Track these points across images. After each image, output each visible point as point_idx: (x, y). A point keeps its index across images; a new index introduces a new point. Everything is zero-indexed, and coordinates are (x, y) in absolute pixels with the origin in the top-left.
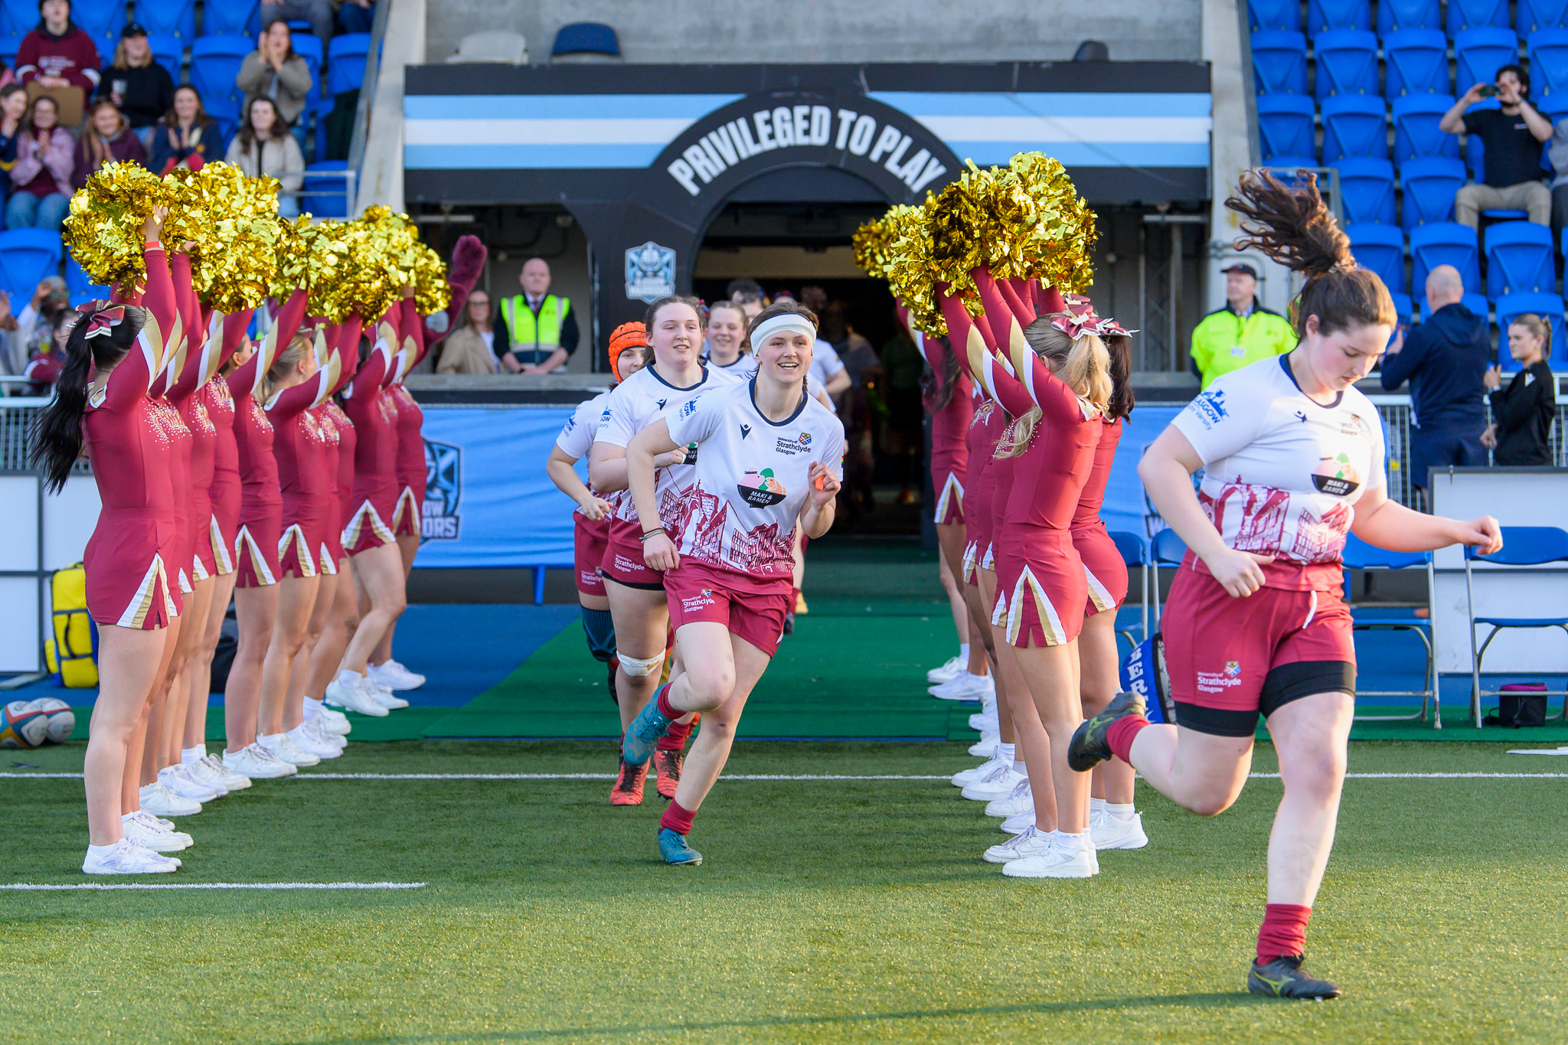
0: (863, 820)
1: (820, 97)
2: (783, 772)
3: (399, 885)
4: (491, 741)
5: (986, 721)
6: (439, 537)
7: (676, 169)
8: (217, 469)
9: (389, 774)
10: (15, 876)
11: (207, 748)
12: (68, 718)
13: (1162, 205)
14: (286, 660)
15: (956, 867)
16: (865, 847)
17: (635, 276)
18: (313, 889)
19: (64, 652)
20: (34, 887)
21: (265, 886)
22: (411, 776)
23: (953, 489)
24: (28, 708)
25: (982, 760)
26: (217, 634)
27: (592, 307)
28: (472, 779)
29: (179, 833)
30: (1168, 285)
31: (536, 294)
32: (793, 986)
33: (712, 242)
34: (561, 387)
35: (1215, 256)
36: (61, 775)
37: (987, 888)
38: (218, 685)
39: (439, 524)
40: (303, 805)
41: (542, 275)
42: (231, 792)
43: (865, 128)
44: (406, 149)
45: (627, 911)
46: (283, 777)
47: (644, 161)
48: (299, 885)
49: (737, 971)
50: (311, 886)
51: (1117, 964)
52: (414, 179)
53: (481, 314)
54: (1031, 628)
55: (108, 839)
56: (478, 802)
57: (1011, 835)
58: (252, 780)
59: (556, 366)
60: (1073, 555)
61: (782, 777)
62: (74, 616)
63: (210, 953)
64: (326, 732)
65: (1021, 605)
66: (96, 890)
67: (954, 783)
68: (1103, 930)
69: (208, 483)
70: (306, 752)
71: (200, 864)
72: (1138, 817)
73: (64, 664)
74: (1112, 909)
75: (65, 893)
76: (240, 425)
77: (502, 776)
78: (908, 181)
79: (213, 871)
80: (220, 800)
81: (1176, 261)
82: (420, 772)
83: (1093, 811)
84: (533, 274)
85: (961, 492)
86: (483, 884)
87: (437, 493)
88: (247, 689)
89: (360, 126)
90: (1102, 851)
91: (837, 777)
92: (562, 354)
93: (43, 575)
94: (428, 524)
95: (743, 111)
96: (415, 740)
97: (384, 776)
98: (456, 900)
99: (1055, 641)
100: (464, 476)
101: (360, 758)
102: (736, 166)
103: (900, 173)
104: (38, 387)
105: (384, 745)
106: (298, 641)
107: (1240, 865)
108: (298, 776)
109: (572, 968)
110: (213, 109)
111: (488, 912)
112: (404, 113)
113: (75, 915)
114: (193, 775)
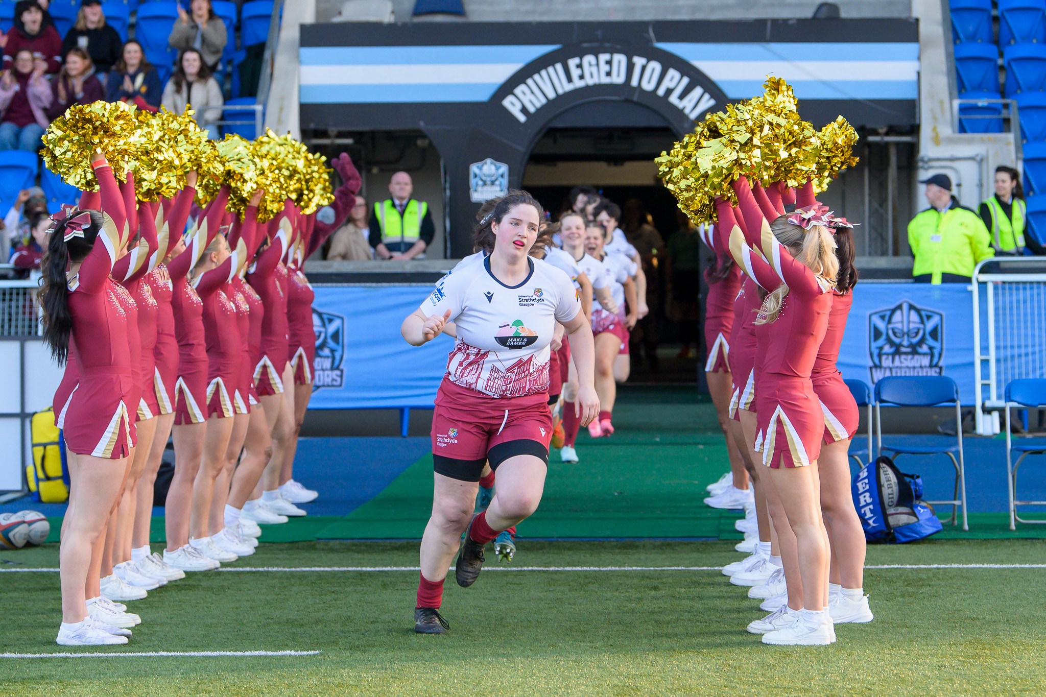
0: (655, 601)
1: (619, 47)
2: (593, 565)
3: (299, 653)
4: (369, 542)
5: (748, 525)
6: (328, 386)
7: (509, 103)
8: (159, 334)
9: (291, 567)
10: (4, 647)
11: (151, 548)
12: (44, 526)
13: (882, 128)
14: (210, 481)
15: (726, 637)
16: (656, 622)
17: (477, 185)
18: (233, 656)
19: (41, 475)
20: (19, 655)
21: (196, 654)
22: (308, 569)
23: (721, 346)
24: (14, 518)
25: (746, 555)
26: (160, 462)
27: (445, 208)
28: (354, 571)
29: (130, 614)
30: (886, 189)
31: (401, 199)
33: (536, 158)
34: (420, 270)
35: (923, 168)
36: (40, 570)
37: (750, 653)
38: (160, 500)
39: (328, 376)
40: (225, 591)
41: (406, 184)
42: (170, 582)
44: (301, 88)
45: (474, 672)
46: (210, 570)
47: (484, 96)
48: (222, 653)
50: (232, 653)
52: (307, 111)
53: (359, 213)
54: (782, 452)
55: (77, 617)
56: (359, 588)
57: (769, 612)
58: (186, 572)
59: (417, 254)
60: (813, 397)
61: (592, 568)
62: (48, 447)
64: (243, 535)
65: (774, 436)
66: (65, 659)
67: (724, 573)
68: (840, 685)
69: (152, 346)
70: (227, 551)
71: (147, 637)
72: (866, 598)
73: (42, 484)
74: (846, 669)
75: (43, 660)
76: (177, 301)
77: (377, 569)
78: (687, 111)
79: (157, 642)
80: (162, 588)
81: (892, 172)
82: (315, 566)
83: (831, 593)
84: (398, 183)
85: (726, 349)
86: (363, 651)
87: (326, 352)
88: (181, 502)
89: (266, 71)
90: (838, 624)
91: (634, 568)
92: (421, 245)
93: (24, 416)
94: (319, 376)
95: (560, 58)
96: (311, 541)
97: (287, 569)
98: (343, 664)
99: (800, 463)
100: (347, 338)
101: (269, 556)
102: (554, 100)
103: (680, 104)
104: (22, 272)
105: (287, 545)
106: (219, 467)
107: (944, 635)
108: (221, 569)
110: (154, 59)
111: (367, 673)
112: (299, 61)
113: (51, 677)
114: (140, 569)
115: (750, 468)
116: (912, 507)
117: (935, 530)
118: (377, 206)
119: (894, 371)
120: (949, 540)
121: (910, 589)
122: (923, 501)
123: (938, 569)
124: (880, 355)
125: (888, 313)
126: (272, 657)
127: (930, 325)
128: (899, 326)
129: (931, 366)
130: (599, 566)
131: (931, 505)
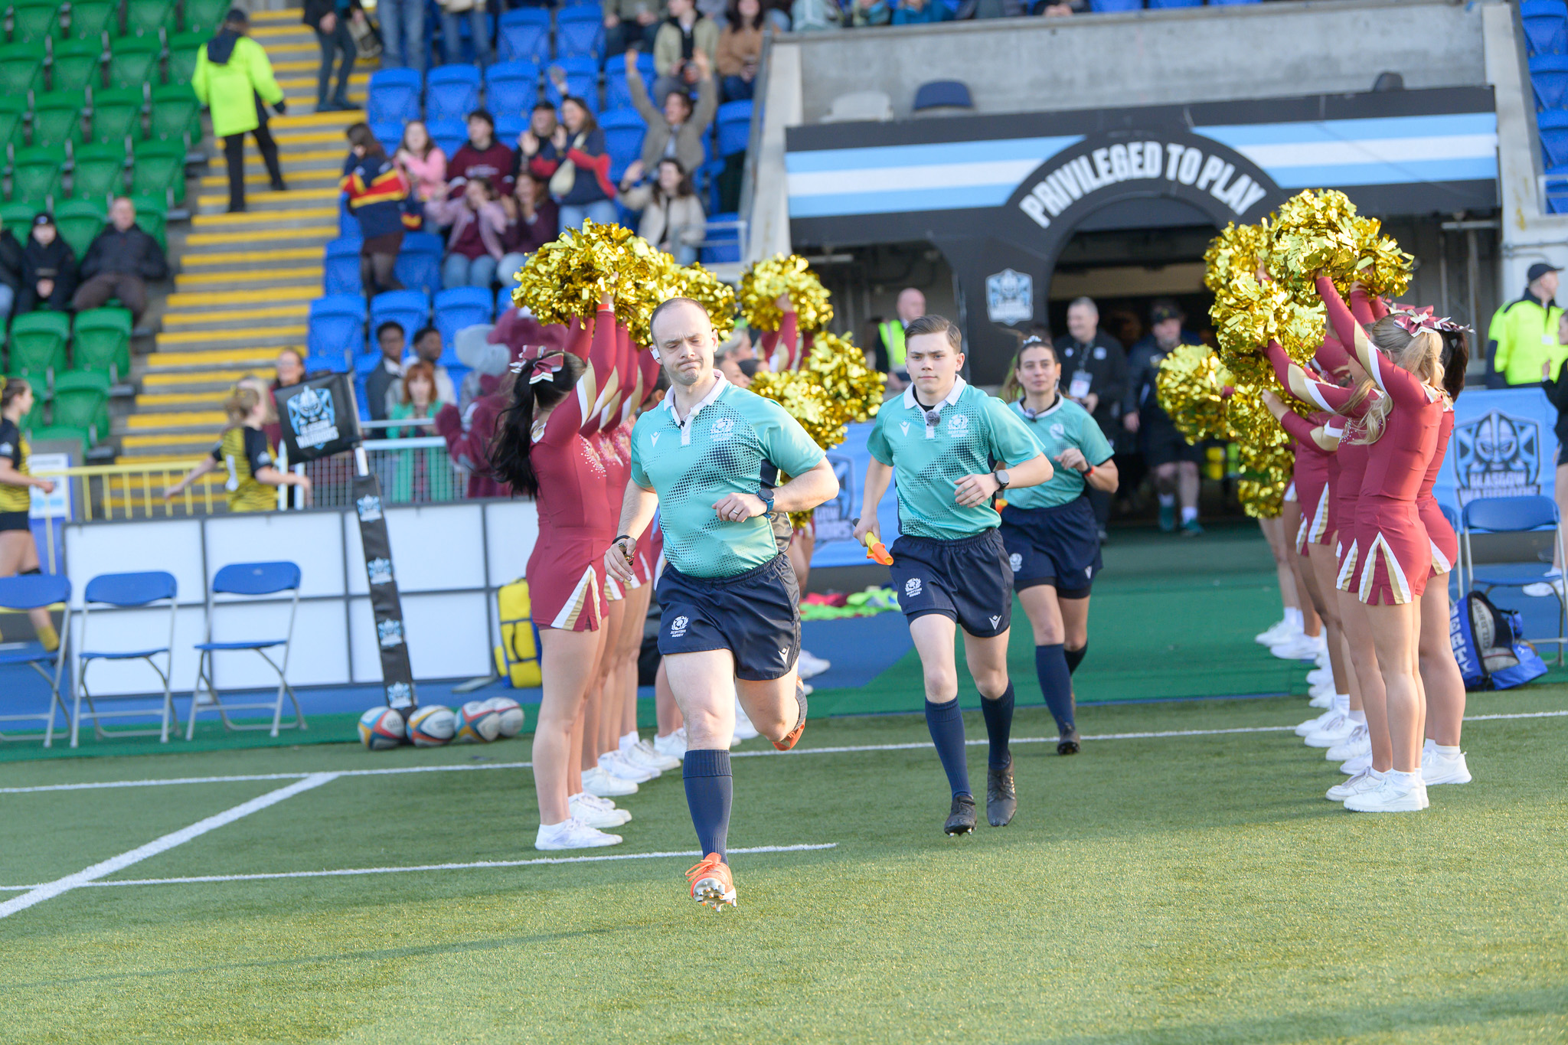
0: (1219, 769)
1: (1151, 134)
2: (1147, 730)
3: (813, 847)
4: (889, 716)
6: (836, 539)
7: (1031, 206)
10: (476, 855)
12: (517, 714)
13: (1458, 213)
15: (1302, 806)
16: (1221, 792)
17: (996, 300)
19: (511, 656)
20: (493, 864)
22: (820, 750)
24: (483, 707)
25: (1320, 711)
28: (873, 751)
29: (619, 811)
30: (1467, 285)
31: (910, 321)
32: (1163, 919)
33: (1063, 267)
35: (1507, 256)
36: (514, 765)
37: (1330, 824)
42: (664, 772)
43: (1192, 160)
44: (790, 200)
45: (1014, 859)
47: (999, 199)
49: (1113, 907)
51: (1448, 886)
52: (798, 227)
54: (1382, 587)
55: (556, 818)
56: (880, 770)
57: (1349, 775)
61: (1146, 734)
62: (520, 625)
63: (649, 914)
66: (547, 865)
71: (638, 837)
72: (1462, 757)
73: (513, 667)
74: (1441, 837)
75: (521, 868)
77: (901, 746)
78: (1233, 205)
79: (650, 842)
80: (654, 780)
81: (1473, 264)
82: (829, 746)
83: (1425, 751)
84: (908, 302)
86: (887, 842)
89: (748, 182)
90: (1431, 786)
91: (1195, 732)
93: (490, 591)
95: (1083, 150)
96: (822, 718)
98: (864, 857)
99: (1402, 599)
102: (1082, 199)
103: (1224, 197)
107: (1553, 793)
109: (967, 911)
111: (891, 866)
112: (785, 168)
113: (530, 887)
114: (629, 760)
115: (1321, 610)
116: (1510, 647)
117: (1538, 673)
118: (884, 329)
119: (1485, 492)
120: (1555, 684)
121: (1513, 742)
122: (1524, 640)
123: (1544, 717)
124: (1468, 475)
125: (1475, 427)
126: (782, 853)
127: (1524, 437)
128: (1488, 440)
129: (1527, 484)
130: (1154, 731)
131: (1534, 644)
